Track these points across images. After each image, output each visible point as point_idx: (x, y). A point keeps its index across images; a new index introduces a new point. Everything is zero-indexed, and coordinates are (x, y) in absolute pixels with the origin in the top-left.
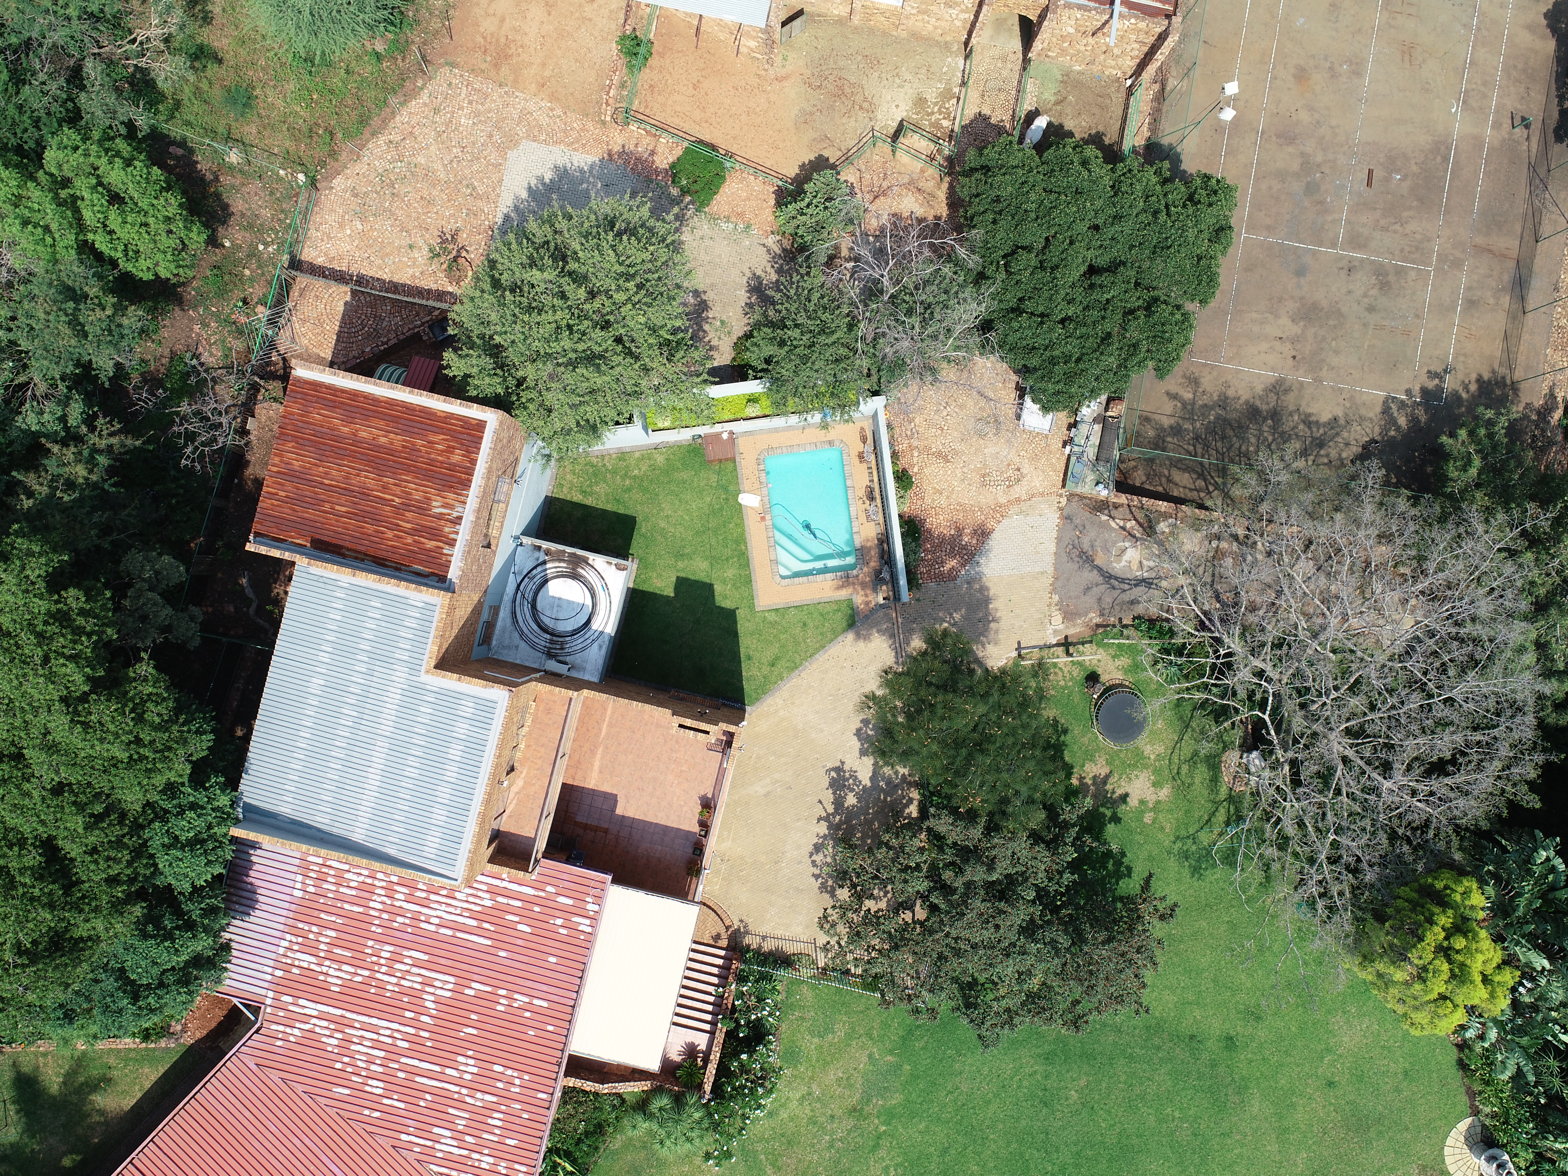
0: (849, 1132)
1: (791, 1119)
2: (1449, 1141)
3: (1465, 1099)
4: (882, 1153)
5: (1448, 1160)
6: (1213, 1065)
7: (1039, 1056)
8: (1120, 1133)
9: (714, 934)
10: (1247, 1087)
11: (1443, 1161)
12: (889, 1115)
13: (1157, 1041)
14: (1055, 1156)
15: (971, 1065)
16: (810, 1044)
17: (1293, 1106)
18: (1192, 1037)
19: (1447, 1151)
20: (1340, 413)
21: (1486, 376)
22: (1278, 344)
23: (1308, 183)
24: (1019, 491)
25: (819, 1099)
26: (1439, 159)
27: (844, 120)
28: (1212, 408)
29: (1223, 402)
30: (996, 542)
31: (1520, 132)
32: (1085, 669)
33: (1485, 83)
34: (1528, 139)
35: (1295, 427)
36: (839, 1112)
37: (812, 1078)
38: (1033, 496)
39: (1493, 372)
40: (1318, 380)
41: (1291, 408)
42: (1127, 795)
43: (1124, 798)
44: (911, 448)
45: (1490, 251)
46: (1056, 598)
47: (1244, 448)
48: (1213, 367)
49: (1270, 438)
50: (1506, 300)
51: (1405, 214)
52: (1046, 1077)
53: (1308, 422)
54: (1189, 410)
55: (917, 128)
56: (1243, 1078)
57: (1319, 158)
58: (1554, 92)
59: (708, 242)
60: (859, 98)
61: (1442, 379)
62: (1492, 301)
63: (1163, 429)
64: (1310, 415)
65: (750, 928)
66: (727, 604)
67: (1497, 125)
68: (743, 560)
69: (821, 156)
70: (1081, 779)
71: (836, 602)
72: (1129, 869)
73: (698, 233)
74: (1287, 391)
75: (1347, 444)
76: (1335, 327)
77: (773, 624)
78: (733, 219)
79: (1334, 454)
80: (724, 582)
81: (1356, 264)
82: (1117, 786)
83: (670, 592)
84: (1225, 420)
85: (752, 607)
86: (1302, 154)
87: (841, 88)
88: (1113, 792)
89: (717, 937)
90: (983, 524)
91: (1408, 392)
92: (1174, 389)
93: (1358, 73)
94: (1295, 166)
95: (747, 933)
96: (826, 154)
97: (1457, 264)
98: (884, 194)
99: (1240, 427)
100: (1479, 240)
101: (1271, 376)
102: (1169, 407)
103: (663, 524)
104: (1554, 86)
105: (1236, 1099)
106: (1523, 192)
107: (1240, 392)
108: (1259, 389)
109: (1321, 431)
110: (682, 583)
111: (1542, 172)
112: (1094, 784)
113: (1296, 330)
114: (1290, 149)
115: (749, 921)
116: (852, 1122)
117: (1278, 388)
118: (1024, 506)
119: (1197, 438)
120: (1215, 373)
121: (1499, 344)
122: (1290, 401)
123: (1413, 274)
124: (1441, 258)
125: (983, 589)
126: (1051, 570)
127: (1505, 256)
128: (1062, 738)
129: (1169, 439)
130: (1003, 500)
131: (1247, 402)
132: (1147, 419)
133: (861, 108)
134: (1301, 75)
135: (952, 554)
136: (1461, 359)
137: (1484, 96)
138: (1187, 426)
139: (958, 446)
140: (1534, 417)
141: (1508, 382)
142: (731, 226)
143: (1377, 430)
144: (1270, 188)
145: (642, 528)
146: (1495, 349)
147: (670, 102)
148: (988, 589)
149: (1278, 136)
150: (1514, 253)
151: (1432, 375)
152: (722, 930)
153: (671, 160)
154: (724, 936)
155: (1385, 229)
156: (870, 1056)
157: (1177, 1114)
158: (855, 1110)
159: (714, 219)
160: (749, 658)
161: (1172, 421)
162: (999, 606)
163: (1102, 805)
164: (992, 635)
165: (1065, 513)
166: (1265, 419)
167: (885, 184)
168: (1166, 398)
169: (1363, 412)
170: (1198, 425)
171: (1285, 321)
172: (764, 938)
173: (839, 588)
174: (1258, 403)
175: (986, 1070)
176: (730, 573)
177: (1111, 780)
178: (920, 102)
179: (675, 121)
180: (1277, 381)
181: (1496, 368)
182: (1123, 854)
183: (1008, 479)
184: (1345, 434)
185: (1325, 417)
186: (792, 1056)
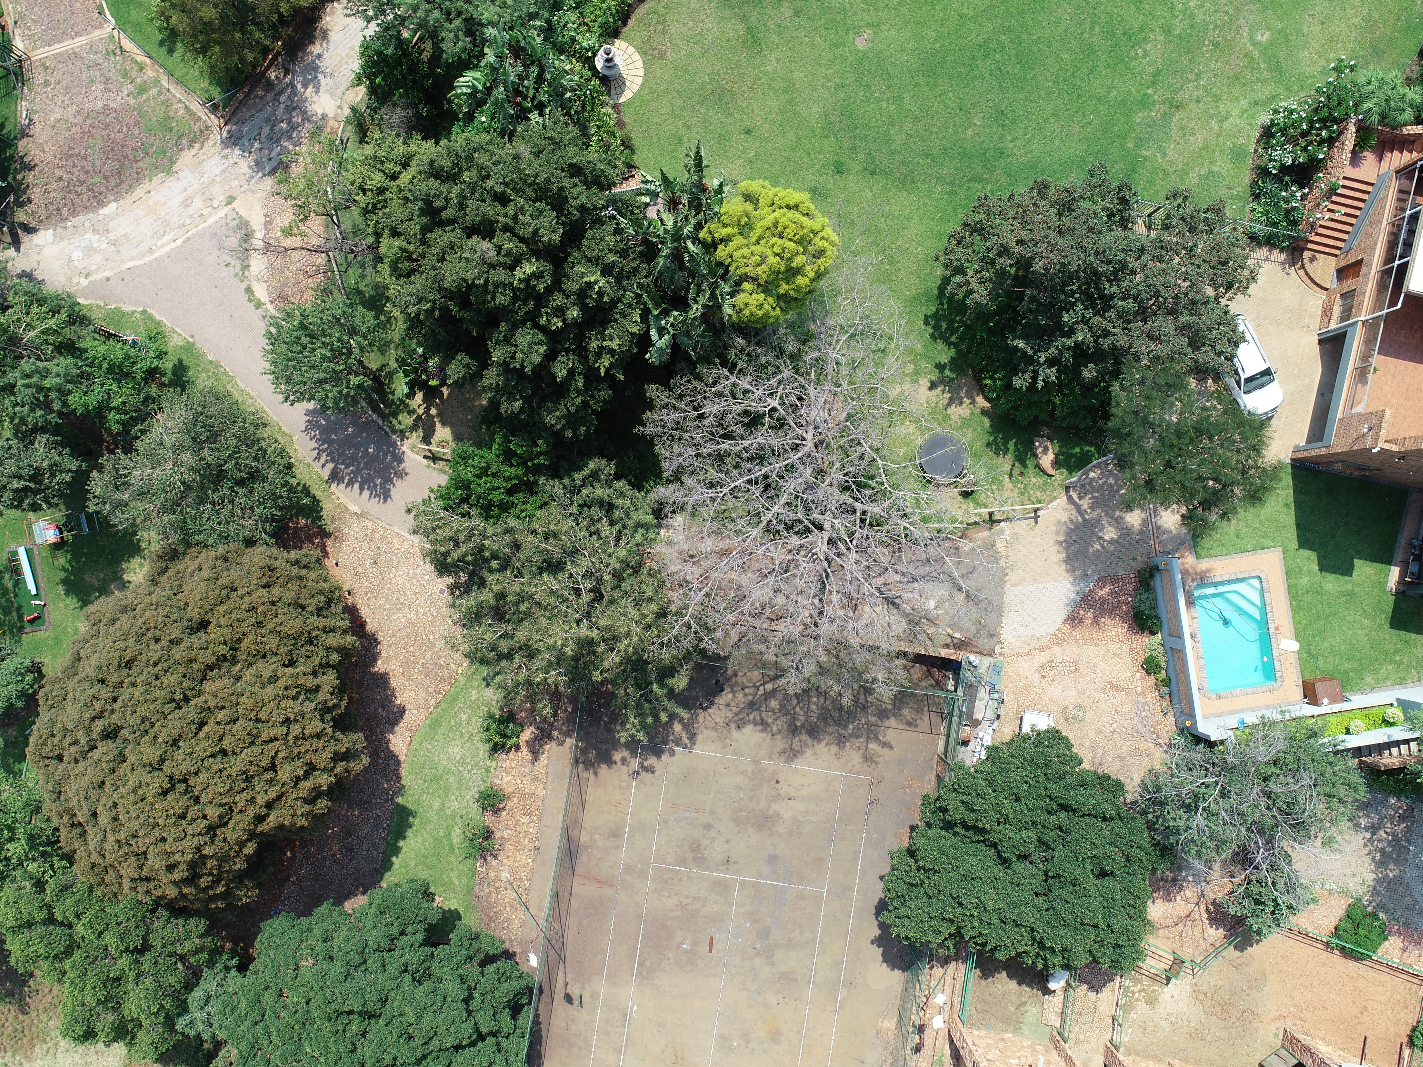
0: (1181, 88)
1: (1237, 99)
2: (639, 81)
3: (626, 119)
4: (1150, 69)
5: (640, 64)
6: (853, 149)
7: (1008, 156)
8: (936, 87)
9: (1315, 263)
10: (824, 128)
11: (644, 63)
12: (1144, 103)
13: (904, 170)
14: (993, 67)
15: (1071, 147)
16: (1222, 165)
17: (782, 112)
18: (873, 173)
19: (641, 72)
20: (735, 734)
21: (603, 769)
22: (793, 794)
23: (767, 938)
24: (1042, 658)
25: (1211, 117)
26: (648, 963)
27: (1220, 983)
28: (851, 735)
29: (841, 741)
30: (1061, 613)
31: (575, 991)
32: (973, 500)
33: (607, 1033)
34: (567, 984)
35: (775, 720)
36: (1193, 105)
37: (1219, 136)
38: (1028, 654)
39: (596, 774)
40: (755, 762)
41: (779, 737)
42: (930, 389)
43: (933, 386)
44: (1144, 694)
45: (599, 882)
46: (1002, 563)
47: (822, 700)
48: (851, 771)
49: (798, 709)
50: (584, 838)
51: (678, 913)
52: (1002, 136)
53: (764, 725)
54: (872, 733)
55: (1154, 978)
56: (827, 136)
57: (757, 961)
58: (543, 1026)
59: (1349, 872)
60: (1208, 1003)
61: (642, 766)
62: (597, 837)
63: (895, 715)
64: (762, 731)
65: (1280, 268)
66: (1306, 553)
67: (595, 995)
68: (1293, 593)
69: (1242, 951)
70: (973, 403)
71: (1211, 556)
72: (926, 323)
73: (1358, 879)
74: (784, 752)
75: (728, 705)
76: (741, 811)
77: (1266, 536)
78: (1325, 892)
79: (740, 696)
80: (1309, 572)
81: (722, 867)
82: (940, 396)
83: (1357, 563)
84: (839, 725)
85: (1285, 551)
86: (773, 964)
87: (1224, 1011)
88: (943, 392)
89: (1312, 259)
90: (1074, 627)
91: (672, 753)
92: (886, 751)
93: (724, 1040)
94: (779, 954)
95: (1283, 264)
96: (1237, 953)
97: (629, 869)
98: (1181, 920)
99: (825, 719)
100: (609, 892)
101: (799, 764)
102: (890, 736)
103: (1366, 622)
104: (544, 1032)
105: (832, 118)
106: (570, 936)
107: (826, 750)
108: (809, 753)
109: (751, 717)
110: (1347, 571)
111: (552, 954)
112: (961, 399)
113: (776, 807)
114: (784, 969)
115: (1280, 274)
116: (1179, 97)
117: (791, 754)
118: (1035, 644)
119: (864, 708)
120: (849, 766)
121: (590, 798)
122: (781, 743)
123: (670, 859)
124: (644, 874)
125: (1072, 570)
126: (1008, 587)
127: (586, 878)
128: (991, 439)
129: (890, 707)
130: (1056, 649)
131: (819, 741)
132: (909, 724)
133: (1205, 994)
134: (775, 1036)
135: (1103, 601)
136: (624, 784)
137: (607, 1021)
138: (873, 719)
139: (1102, 696)
140: (555, 733)
141: (581, 766)
142: (1327, 887)
143: (701, 718)
144: (801, 933)
145: (1384, 619)
146: (593, 793)
147: (1388, 994)
148: (1067, 570)
149: (795, 980)
150: (577, 881)
151: (650, 770)
152: (1308, 266)
153: (1386, 943)
154: (1306, 261)
155: (696, 899)
156: (1164, 155)
157: (884, 104)
158: (1177, 107)
159: (1343, 892)
160: (1287, 506)
161: (887, 723)
162: (1056, 556)
163: (953, 379)
164: (1063, 530)
165: (995, 639)
166: (803, 726)
167: (1181, 927)
168: (893, 743)
169: (714, 735)
170: (863, 720)
171: (786, 815)
172: (1267, 259)
173: (1209, 570)
174: (809, 741)
175: (1057, 142)
176: (1305, 580)
177: (946, 401)
178: (1151, 1001)
179: (1383, 977)
180: (792, 760)
181: (592, 777)
182: (932, 336)
183: (1052, 668)
184: (730, 715)
185: (748, 729)
186: (1237, 155)
